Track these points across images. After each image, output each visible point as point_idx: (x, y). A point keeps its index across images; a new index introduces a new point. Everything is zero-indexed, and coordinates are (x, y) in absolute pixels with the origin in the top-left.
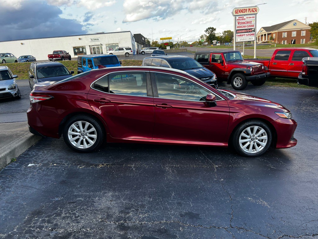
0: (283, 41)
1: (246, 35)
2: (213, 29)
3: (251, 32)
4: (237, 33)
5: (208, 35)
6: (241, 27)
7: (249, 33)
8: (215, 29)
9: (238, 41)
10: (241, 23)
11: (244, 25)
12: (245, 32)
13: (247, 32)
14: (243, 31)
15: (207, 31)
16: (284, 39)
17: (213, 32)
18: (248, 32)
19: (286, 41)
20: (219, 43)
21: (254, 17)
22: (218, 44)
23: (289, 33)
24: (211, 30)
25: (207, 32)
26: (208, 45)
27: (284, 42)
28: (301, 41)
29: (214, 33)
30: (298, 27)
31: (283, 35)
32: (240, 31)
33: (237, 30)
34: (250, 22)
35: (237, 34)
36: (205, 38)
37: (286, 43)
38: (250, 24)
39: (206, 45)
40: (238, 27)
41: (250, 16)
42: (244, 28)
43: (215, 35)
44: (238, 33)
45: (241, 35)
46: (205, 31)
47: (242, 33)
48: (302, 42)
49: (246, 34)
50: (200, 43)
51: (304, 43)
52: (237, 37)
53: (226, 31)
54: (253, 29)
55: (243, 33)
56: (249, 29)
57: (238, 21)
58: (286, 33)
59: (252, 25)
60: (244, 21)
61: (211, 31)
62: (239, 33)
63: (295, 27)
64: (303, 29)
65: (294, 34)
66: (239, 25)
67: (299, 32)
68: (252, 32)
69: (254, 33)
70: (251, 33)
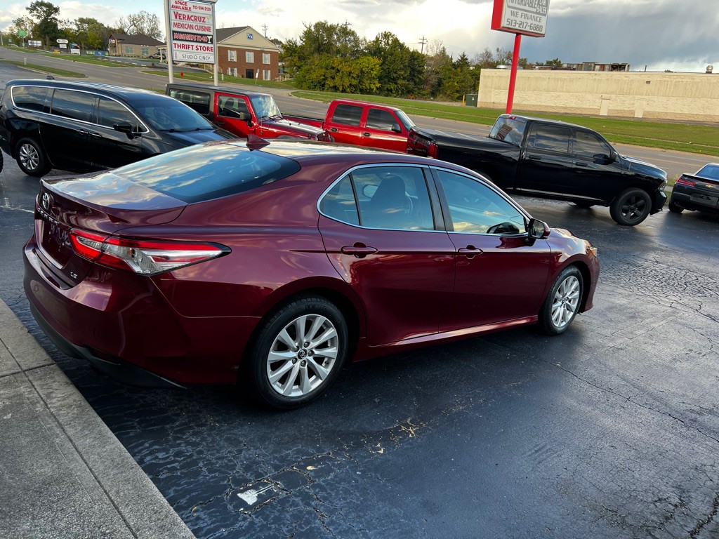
0: (230, 69)
1: (194, 47)
2: (52, 9)
3: (205, 42)
4: (174, 39)
5: (37, 21)
6: (183, 26)
7: (203, 45)
8: (57, 10)
9: (178, 59)
10: (182, 17)
11: (190, 23)
12: (193, 41)
13: (196, 41)
14: (189, 37)
15: (33, 8)
16: (232, 65)
17: (53, 16)
18: (199, 42)
19: (236, 70)
20: (76, 48)
21: (209, 9)
22: (73, 51)
23: (241, 53)
24: (45, 9)
25: (35, 12)
26: (41, 48)
27: (232, 71)
28: (264, 74)
29: (54, 18)
30: (257, 44)
31: (229, 55)
32: (182, 37)
33: (174, 32)
34: (202, 19)
35: (175, 42)
36: (29, 28)
37: (236, 74)
38: (201, 24)
39: (37, 47)
40: (175, 25)
41: (200, 5)
42: (188, 31)
43: (56, 25)
44: (176, 39)
45: (183, 46)
46: (27, 9)
47: (186, 40)
48: (266, 77)
49: (195, 44)
50: (16, 40)
51: (269, 78)
52: (174, 49)
53: (85, 18)
54: (209, 38)
55: (188, 41)
56: (202, 35)
57: (176, 10)
58: (234, 53)
59: (207, 26)
60: (189, 13)
61: (44, 11)
62: (179, 40)
63: (249, 43)
64: (265, 50)
65: (250, 58)
66: (178, 21)
67: (258, 54)
68: (207, 43)
69: (212, 46)
70: (206, 45)
